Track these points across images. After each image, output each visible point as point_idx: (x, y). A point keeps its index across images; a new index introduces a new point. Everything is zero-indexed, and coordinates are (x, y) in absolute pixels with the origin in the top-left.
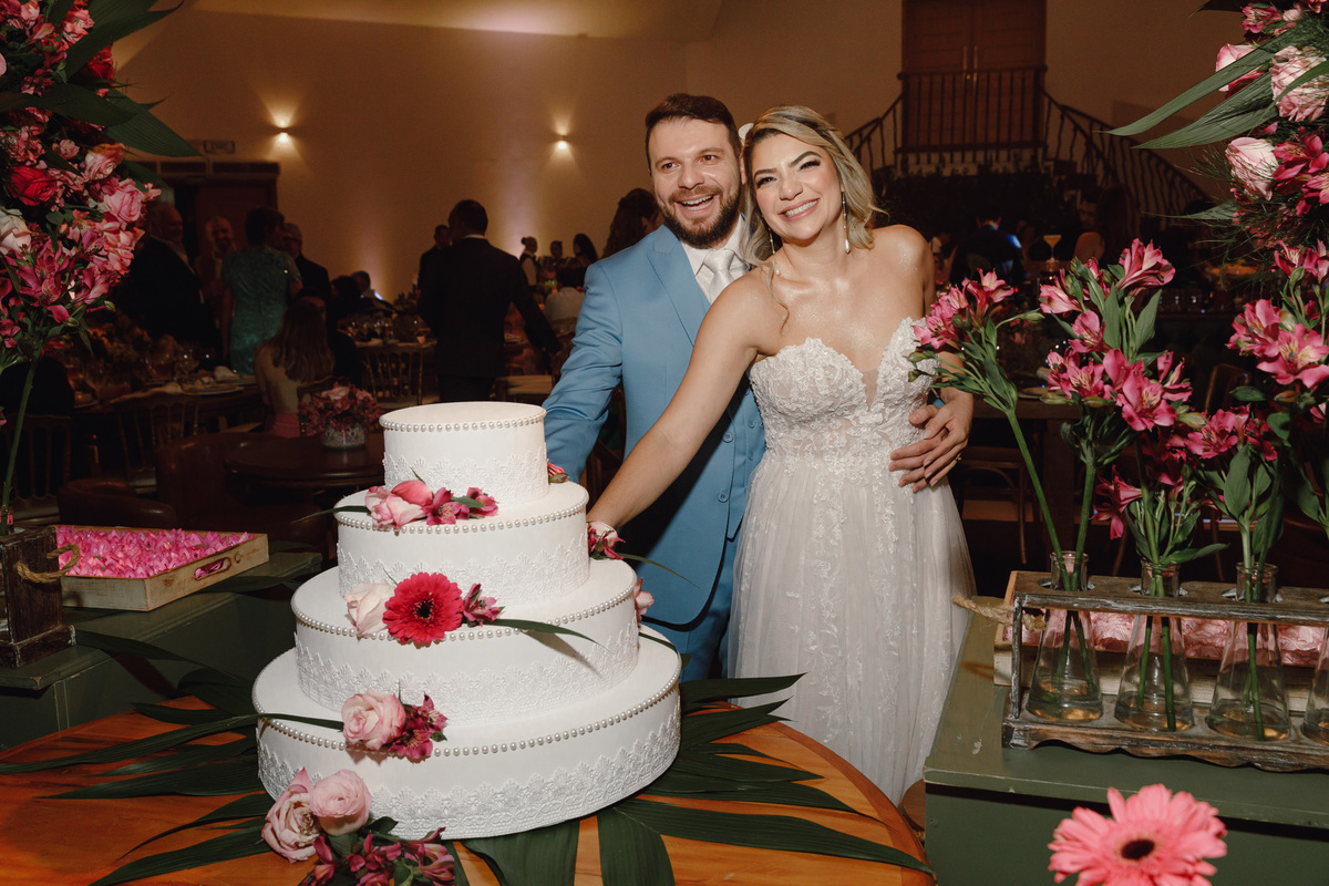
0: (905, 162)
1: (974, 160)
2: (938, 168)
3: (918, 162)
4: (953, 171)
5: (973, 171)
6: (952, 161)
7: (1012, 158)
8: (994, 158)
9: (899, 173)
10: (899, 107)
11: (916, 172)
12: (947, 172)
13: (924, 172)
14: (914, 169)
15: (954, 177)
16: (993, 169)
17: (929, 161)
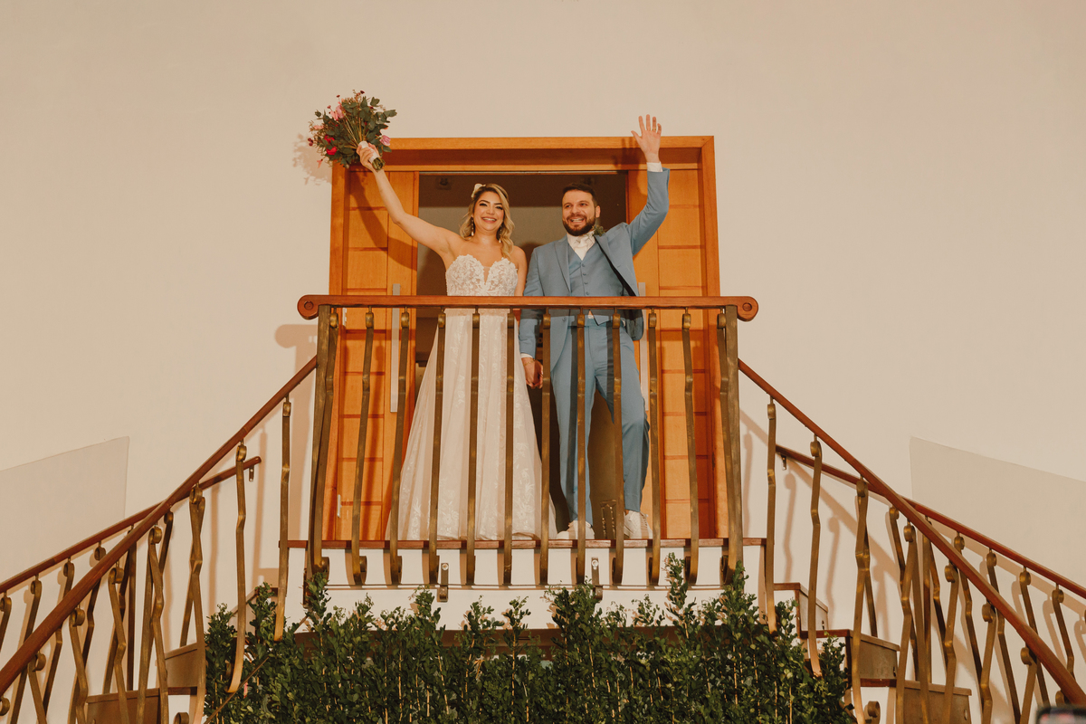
0: (317, 573)
1: (543, 578)
2: (424, 601)
3: (359, 579)
4: (475, 612)
5: (540, 616)
6: (469, 580)
7: (664, 579)
8: (605, 578)
9: (293, 611)
10: (306, 401)
11: (349, 610)
12: (452, 617)
13: (375, 612)
14: (341, 601)
15: (477, 634)
16: (605, 607)
17: (395, 577)
